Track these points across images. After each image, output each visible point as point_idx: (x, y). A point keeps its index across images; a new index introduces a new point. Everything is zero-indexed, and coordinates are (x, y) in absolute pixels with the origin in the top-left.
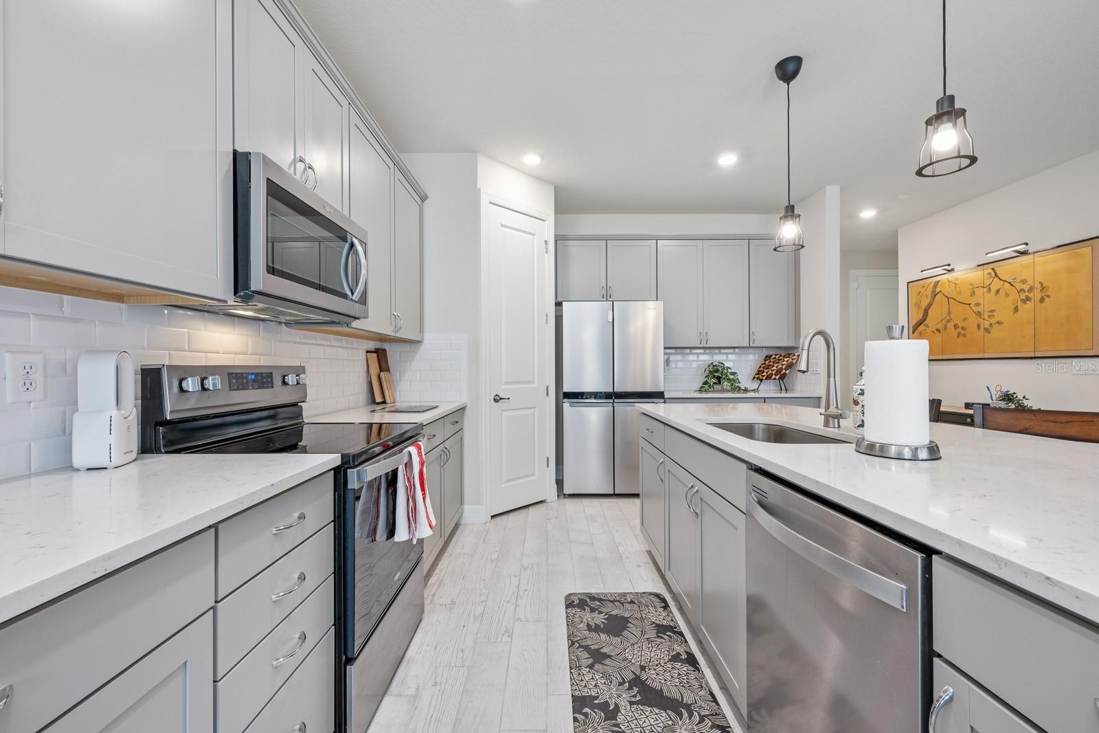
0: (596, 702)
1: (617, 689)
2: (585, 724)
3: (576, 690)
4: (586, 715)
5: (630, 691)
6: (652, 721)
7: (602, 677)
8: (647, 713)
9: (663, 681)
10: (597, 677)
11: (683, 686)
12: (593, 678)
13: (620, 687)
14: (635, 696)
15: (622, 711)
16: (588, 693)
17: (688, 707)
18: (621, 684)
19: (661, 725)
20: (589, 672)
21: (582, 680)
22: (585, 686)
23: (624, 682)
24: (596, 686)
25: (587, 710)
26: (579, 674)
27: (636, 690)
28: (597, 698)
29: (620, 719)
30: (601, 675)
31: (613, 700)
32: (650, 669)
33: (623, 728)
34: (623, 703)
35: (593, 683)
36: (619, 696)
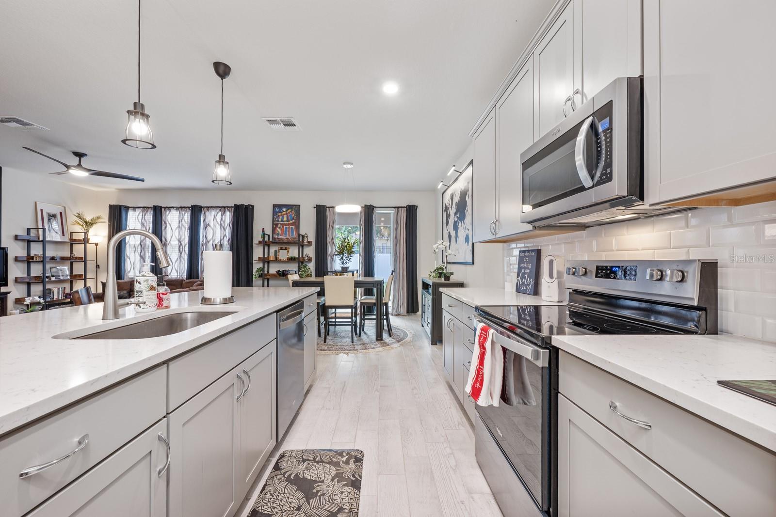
0: (345, 483)
1: (328, 491)
2: (356, 472)
3: (357, 494)
4: (354, 476)
5: (319, 489)
6: (316, 472)
7: (335, 500)
8: (316, 476)
9: (291, 497)
10: (339, 500)
11: (279, 493)
12: (342, 499)
13: (324, 492)
14: (318, 486)
15: (330, 477)
16: (349, 489)
17: (288, 480)
18: (323, 495)
19: (312, 470)
20: (344, 505)
21: (351, 499)
22: (350, 493)
23: (320, 497)
24: (342, 493)
25: (353, 479)
26: (352, 505)
27: (314, 491)
28: (344, 485)
29: (334, 473)
30: (335, 502)
31: (333, 484)
32: (293, 508)
33: (335, 470)
34: (328, 482)
35: (343, 495)
36: (328, 486)
